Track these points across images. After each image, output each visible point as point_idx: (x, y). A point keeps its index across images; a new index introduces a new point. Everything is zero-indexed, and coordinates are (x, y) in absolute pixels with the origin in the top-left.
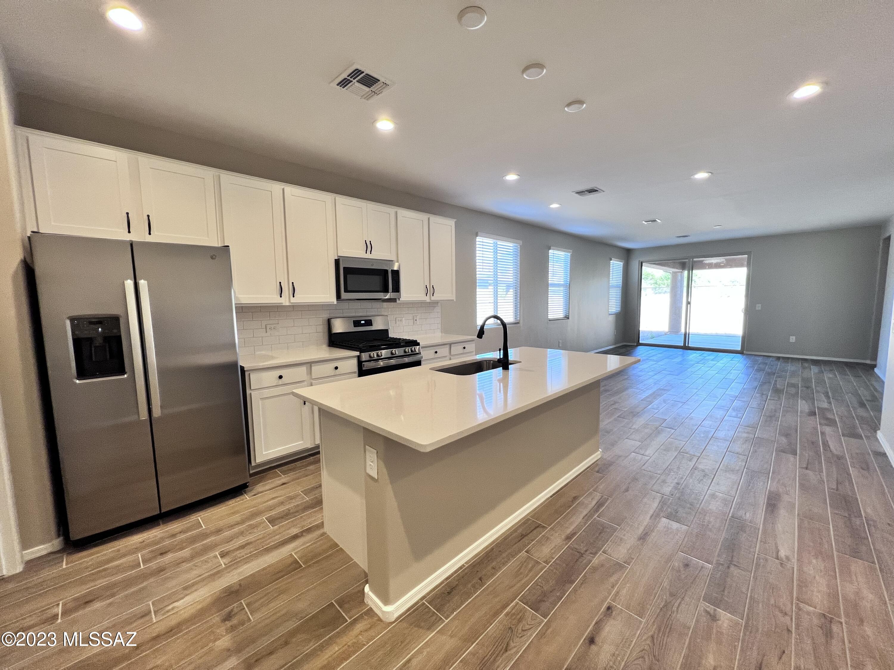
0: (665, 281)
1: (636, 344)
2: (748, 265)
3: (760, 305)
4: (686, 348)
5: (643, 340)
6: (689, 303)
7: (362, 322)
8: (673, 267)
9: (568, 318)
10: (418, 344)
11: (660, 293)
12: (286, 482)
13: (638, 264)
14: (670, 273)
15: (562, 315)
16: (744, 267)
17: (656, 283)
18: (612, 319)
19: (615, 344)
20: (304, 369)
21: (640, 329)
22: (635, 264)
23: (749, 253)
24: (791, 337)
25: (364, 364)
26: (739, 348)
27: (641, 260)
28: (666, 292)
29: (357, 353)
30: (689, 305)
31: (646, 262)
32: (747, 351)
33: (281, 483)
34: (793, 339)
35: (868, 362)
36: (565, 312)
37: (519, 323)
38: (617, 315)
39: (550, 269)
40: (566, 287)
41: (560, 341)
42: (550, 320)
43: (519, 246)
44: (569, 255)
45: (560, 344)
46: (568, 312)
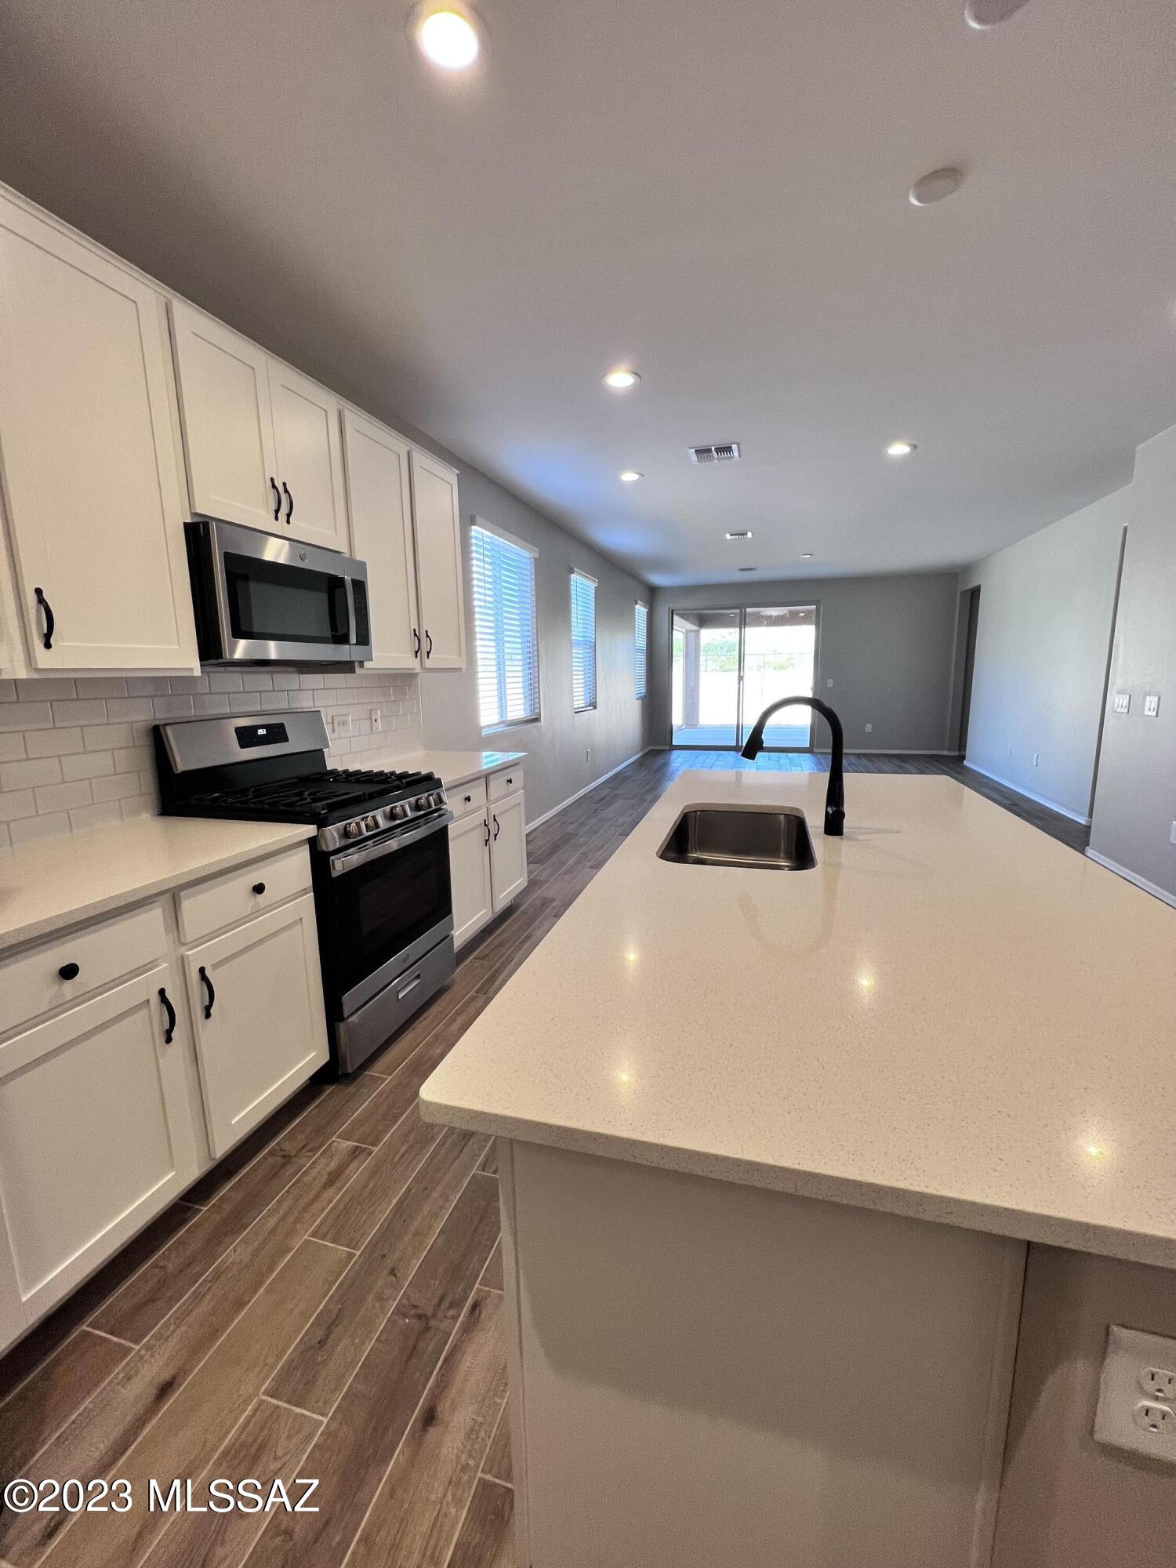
1: (668, 748)
2: (817, 621)
3: (832, 680)
4: (740, 748)
5: (677, 739)
6: (741, 678)
7: (261, 732)
8: (692, 623)
9: (595, 707)
10: (438, 784)
12: (166, 1376)
13: (667, 614)
15: (583, 702)
16: (812, 623)
18: (638, 707)
19: (642, 749)
20: (155, 917)
21: (673, 723)
22: (662, 614)
23: (816, 602)
24: (867, 725)
25: (333, 861)
26: (806, 744)
27: (672, 606)
29: (310, 830)
31: (678, 611)
32: (817, 747)
33: (153, 1392)
34: (869, 728)
35: (956, 753)
36: (592, 695)
37: (538, 720)
38: (643, 700)
39: (573, 613)
40: (592, 649)
41: (589, 751)
42: (577, 712)
43: (533, 560)
44: (594, 586)
45: (588, 756)
46: (595, 696)
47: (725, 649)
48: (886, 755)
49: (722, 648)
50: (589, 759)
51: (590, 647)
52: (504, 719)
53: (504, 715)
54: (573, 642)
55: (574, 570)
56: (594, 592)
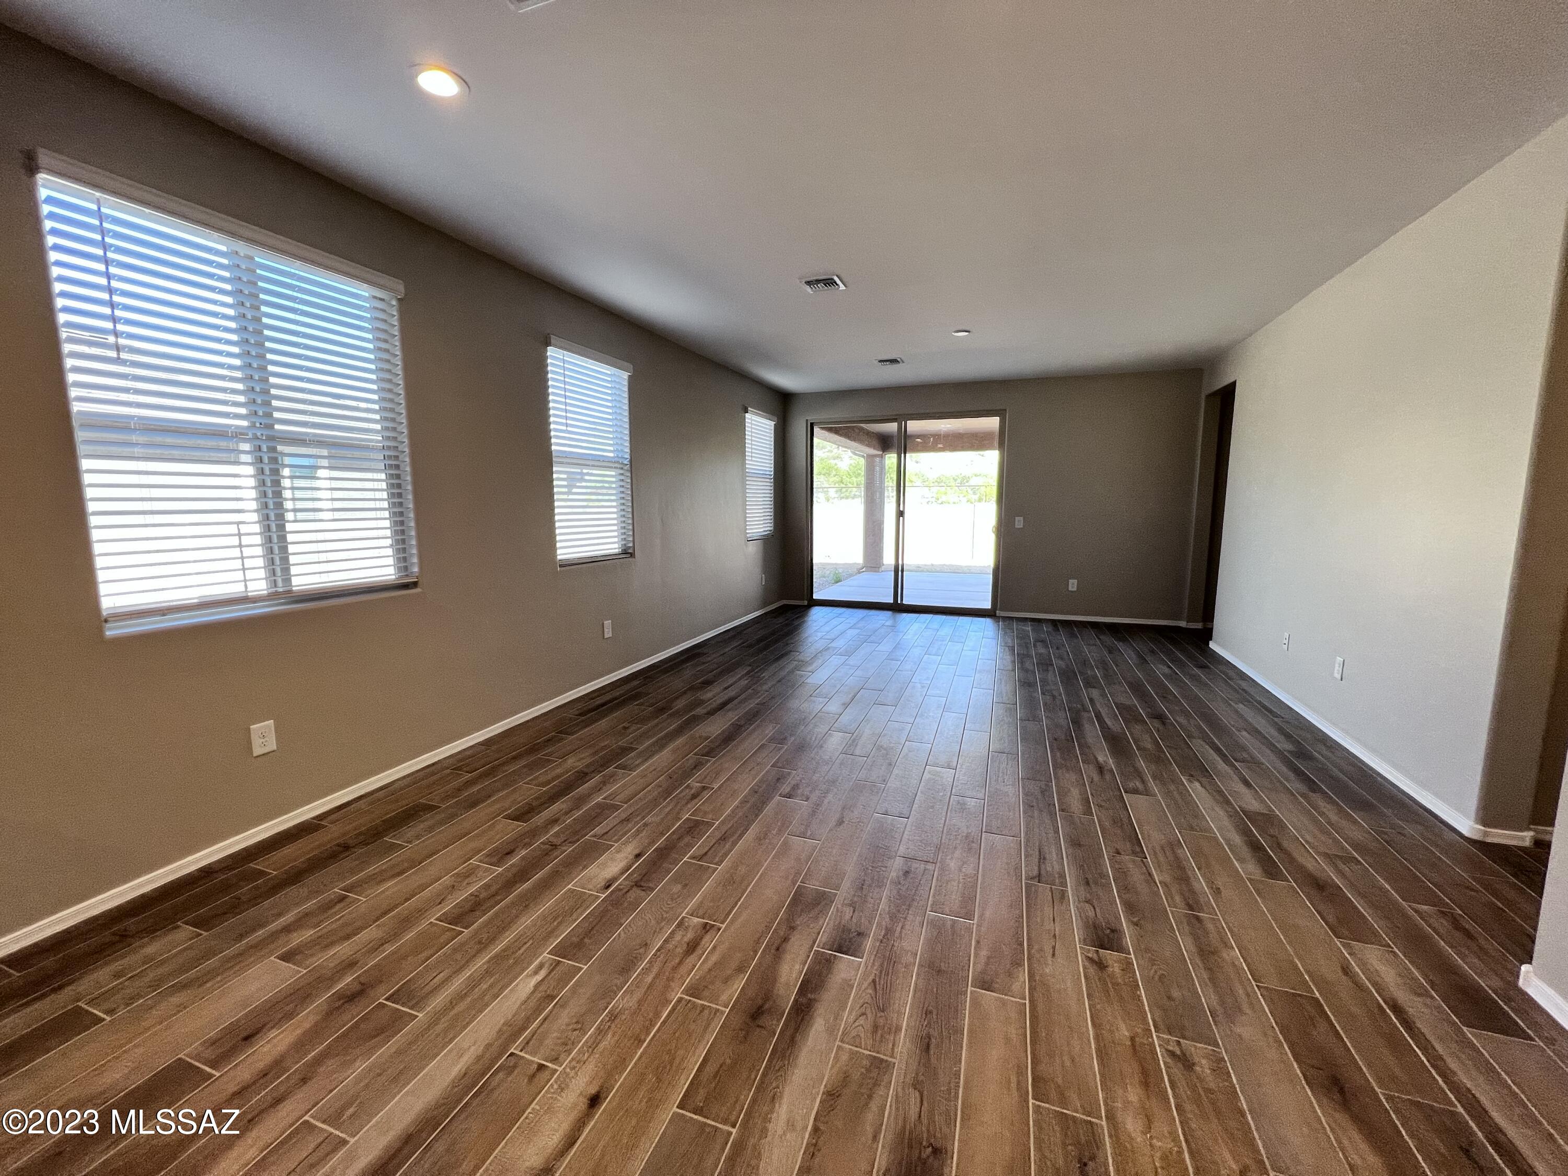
0: (854, 479)
1: (806, 603)
2: (1001, 446)
3: (1022, 518)
4: (897, 608)
6: (901, 514)
8: (868, 445)
9: (632, 555)
11: (847, 498)
13: (805, 430)
14: (863, 456)
15: (616, 546)
17: (842, 482)
18: (753, 551)
19: (765, 604)
22: (799, 428)
23: (1001, 413)
24: (1071, 581)
26: (987, 605)
27: (812, 418)
28: (855, 495)
30: (901, 518)
31: (819, 424)
32: (1001, 610)
34: (1073, 585)
35: (1199, 626)
36: (624, 537)
37: (415, 585)
38: (766, 540)
39: (555, 408)
40: (622, 469)
41: (608, 623)
42: (567, 564)
43: (394, 303)
44: (624, 376)
45: (606, 630)
46: (631, 539)
47: (959, 481)
48: (1094, 625)
49: (955, 480)
50: (608, 633)
51: (616, 465)
52: (281, 590)
53: (280, 583)
54: (554, 454)
55: (553, 341)
56: (626, 383)
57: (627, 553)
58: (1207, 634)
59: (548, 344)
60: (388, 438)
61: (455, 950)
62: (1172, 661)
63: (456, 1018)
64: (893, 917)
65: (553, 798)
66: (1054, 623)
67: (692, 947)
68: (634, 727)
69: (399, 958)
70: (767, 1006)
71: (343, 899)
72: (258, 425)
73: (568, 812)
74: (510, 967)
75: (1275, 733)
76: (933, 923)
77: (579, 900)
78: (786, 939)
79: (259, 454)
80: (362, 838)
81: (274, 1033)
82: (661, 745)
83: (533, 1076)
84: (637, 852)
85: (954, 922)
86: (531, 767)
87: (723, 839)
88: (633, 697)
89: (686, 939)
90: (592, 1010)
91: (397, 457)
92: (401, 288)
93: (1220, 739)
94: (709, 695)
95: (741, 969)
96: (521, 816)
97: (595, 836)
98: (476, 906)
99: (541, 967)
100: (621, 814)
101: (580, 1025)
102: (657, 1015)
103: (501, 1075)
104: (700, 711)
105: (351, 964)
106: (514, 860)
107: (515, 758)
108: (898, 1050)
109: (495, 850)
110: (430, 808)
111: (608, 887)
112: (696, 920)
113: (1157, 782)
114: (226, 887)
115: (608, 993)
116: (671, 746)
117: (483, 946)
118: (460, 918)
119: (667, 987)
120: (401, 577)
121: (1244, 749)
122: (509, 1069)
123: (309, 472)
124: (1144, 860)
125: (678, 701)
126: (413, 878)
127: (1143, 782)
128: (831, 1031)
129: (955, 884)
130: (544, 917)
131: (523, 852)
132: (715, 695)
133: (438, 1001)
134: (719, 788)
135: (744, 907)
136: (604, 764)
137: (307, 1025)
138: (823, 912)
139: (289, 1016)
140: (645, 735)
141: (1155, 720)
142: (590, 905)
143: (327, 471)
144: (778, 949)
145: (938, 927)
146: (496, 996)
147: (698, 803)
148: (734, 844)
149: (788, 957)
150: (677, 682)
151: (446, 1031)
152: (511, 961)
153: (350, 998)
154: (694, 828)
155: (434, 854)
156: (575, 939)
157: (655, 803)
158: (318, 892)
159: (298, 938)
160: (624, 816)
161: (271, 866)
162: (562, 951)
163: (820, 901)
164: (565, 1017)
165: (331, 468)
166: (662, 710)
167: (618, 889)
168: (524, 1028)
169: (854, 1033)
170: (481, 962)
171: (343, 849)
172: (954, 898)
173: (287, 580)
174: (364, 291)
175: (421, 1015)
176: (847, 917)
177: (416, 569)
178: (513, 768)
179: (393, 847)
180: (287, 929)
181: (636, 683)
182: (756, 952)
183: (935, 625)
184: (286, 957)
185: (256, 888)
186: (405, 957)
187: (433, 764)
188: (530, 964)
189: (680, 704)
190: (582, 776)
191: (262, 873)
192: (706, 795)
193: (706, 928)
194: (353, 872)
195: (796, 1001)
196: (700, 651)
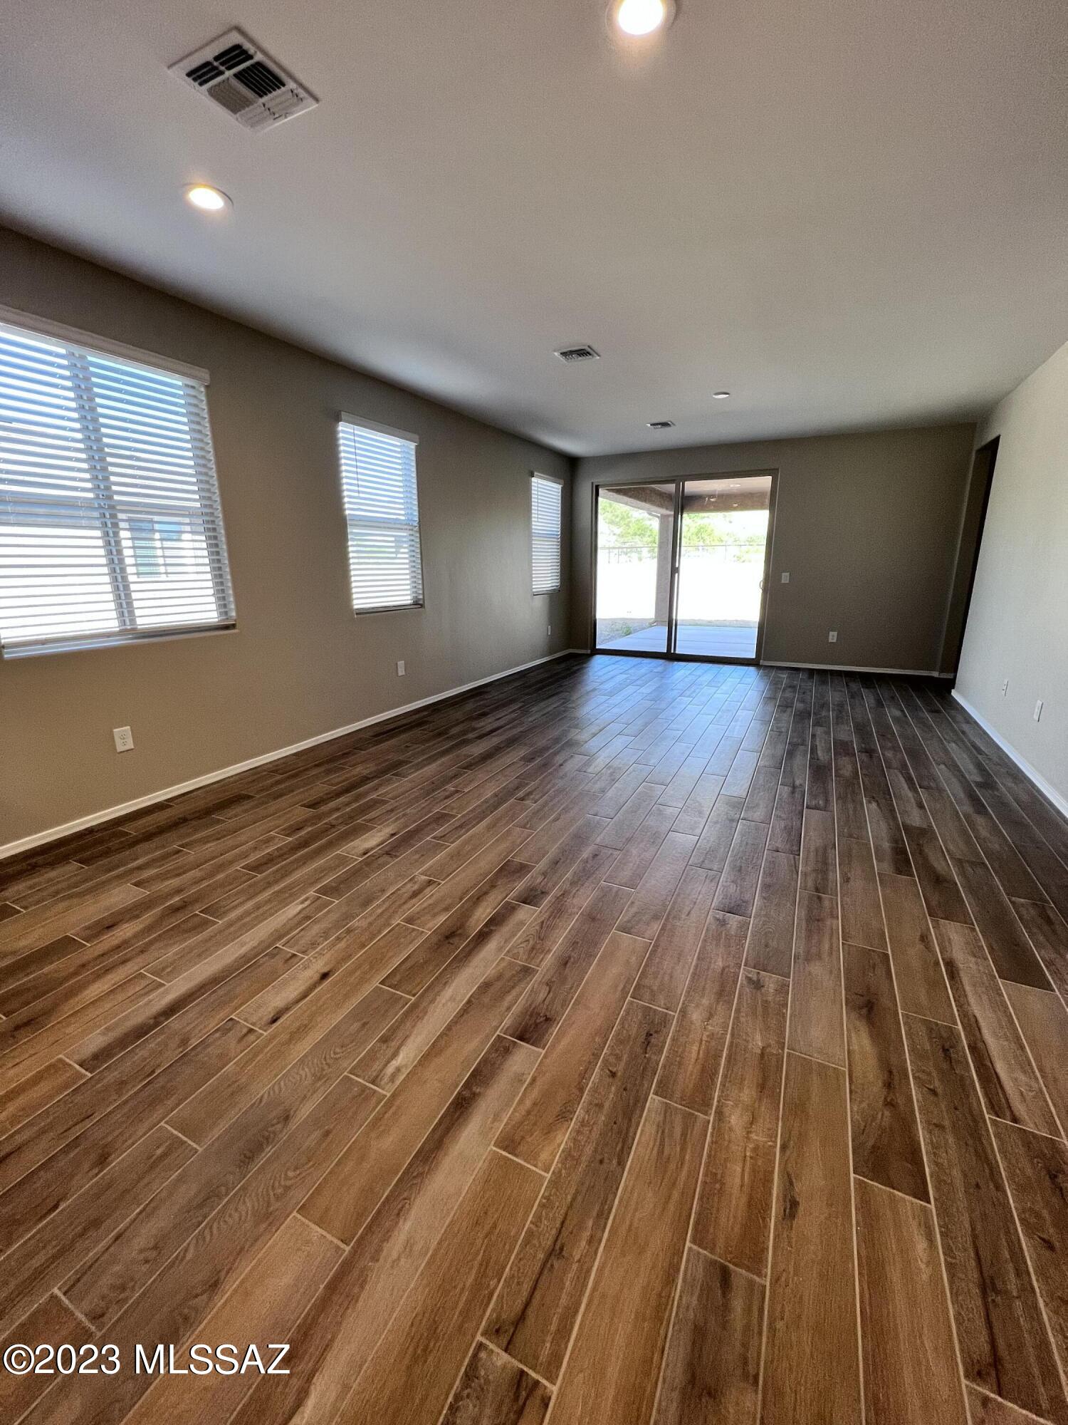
1: (589, 652)
2: (772, 508)
4: (670, 656)
5: (601, 643)
9: (422, 606)
13: (590, 491)
14: (658, 517)
15: (409, 597)
16: (764, 509)
18: (540, 604)
22: (585, 492)
23: (774, 471)
24: (831, 633)
26: (753, 656)
27: (597, 482)
31: (604, 486)
32: (764, 660)
34: (833, 637)
35: (945, 675)
36: (415, 590)
37: (233, 626)
38: (552, 595)
39: (347, 477)
40: (412, 530)
41: (401, 663)
42: (362, 612)
43: (203, 389)
44: (412, 446)
45: (399, 669)
46: (421, 592)
48: (839, 673)
50: (401, 672)
51: (406, 527)
52: (129, 627)
53: (128, 622)
54: (348, 518)
55: (343, 417)
56: (413, 452)
57: (418, 604)
58: (951, 684)
59: (338, 419)
60: (206, 506)
61: (250, 886)
62: (907, 706)
63: (244, 925)
64: (573, 883)
65: (339, 794)
66: (811, 672)
67: (415, 894)
68: (416, 746)
69: (212, 888)
70: (459, 932)
71: (178, 852)
72: (101, 497)
73: (348, 804)
74: (285, 899)
75: (971, 767)
76: (602, 889)
77: (343, 860)
78: (486, 893)
79: (104, 520)
80: (197, 815)
81: (127, 925)
82: (432, 759)
83: (288, 960)
84: (393, 832)
85: (619, 889)
86: (328, 772)
87: (461, 827)
88: (419, 724)
89: (413, 889)
90: (337, 925)
91: (213, 522)
92: (207, 377)
93: (915, 769)
94: (482, 724)
95: (446, 909)
96: (313, 805)
97: (365, 820)
98: (270, 860)
99: (306, 900)
100: (388, 807)
101: (326, 934)
102: (379, 932)
103: (267, 958)
104: (471, 736)
105: (179, 891)
106: (303, 833)
107: (317, 766)
108: (544, 964)
109: (290, 826)
110: (249, 797)
111: (365, 854)
112: (424, 877)
113: (840, 802)
114: (100, 841)
115: (348, 917)
116: (439, 762)
117: (269, 885)
118: (257, 867)
119: (390, 917)
120: (224, 620)
121: (934, 779)
122: (272, 955)
123: (176, 536)
124: (797, 857)
125: (455, 728)
126: (229, 841)
127: (827, 801)
128: (500, 949)
129: (632, 864)
130: (315, 870)
131: (310, 829)
132: (487, 723)
133: (233, 915)
134: (469, 792)
135: (463, 870)
136: (385, 772)
137: (147, 922)
138: (521, 878)
139: (137, 917)
140: (423, 752)
141: (864, 754)
142: (350, 864)
143: (190, 535)
144: (478, 899)
145: (605, 892)
146: (272, 915)
147: (449, 802)
148: (467, 831)
149: (484, 904)
150: (458, 714)
151: (235, 932)
152: (287, 895)
153: (176, 910)
154: (441, 818)
155: (245, 827)
156: (334, 884)
157: (417, 799)
158: (164, 847)
159: (146, 874)
160: (389, 808)
161: (131, 829)
162: (325, 891)
163: (522, 869)
164: (316, 929)
165: (192, 532)
166: (440, 735)
167: (372, 856)
168: (288, 933)
169: (516, 951)
170: (266, 894)
171: (183, 821)
172: (626, 874)
173: (133, 621)
174: (178, 381)
175: (220, 922)
176: (538, 881)
177: (234, 614)
178: (314, 772)
179: (218, 822)
180: (139, 868)
181: (426, 713)
182: (461, 899)
183: (698, 673)
184: (136, 884)
185: (122, 842)
186: (215, 889)
187: (256, 768)
188: (300, 897)
189: (454, 731)
190: (365, 780)
191: (127, 834)
192: (456, 796)
193: (430, 883)
194: (189, 835)
195: (481, 930)
196: (485, 690)
